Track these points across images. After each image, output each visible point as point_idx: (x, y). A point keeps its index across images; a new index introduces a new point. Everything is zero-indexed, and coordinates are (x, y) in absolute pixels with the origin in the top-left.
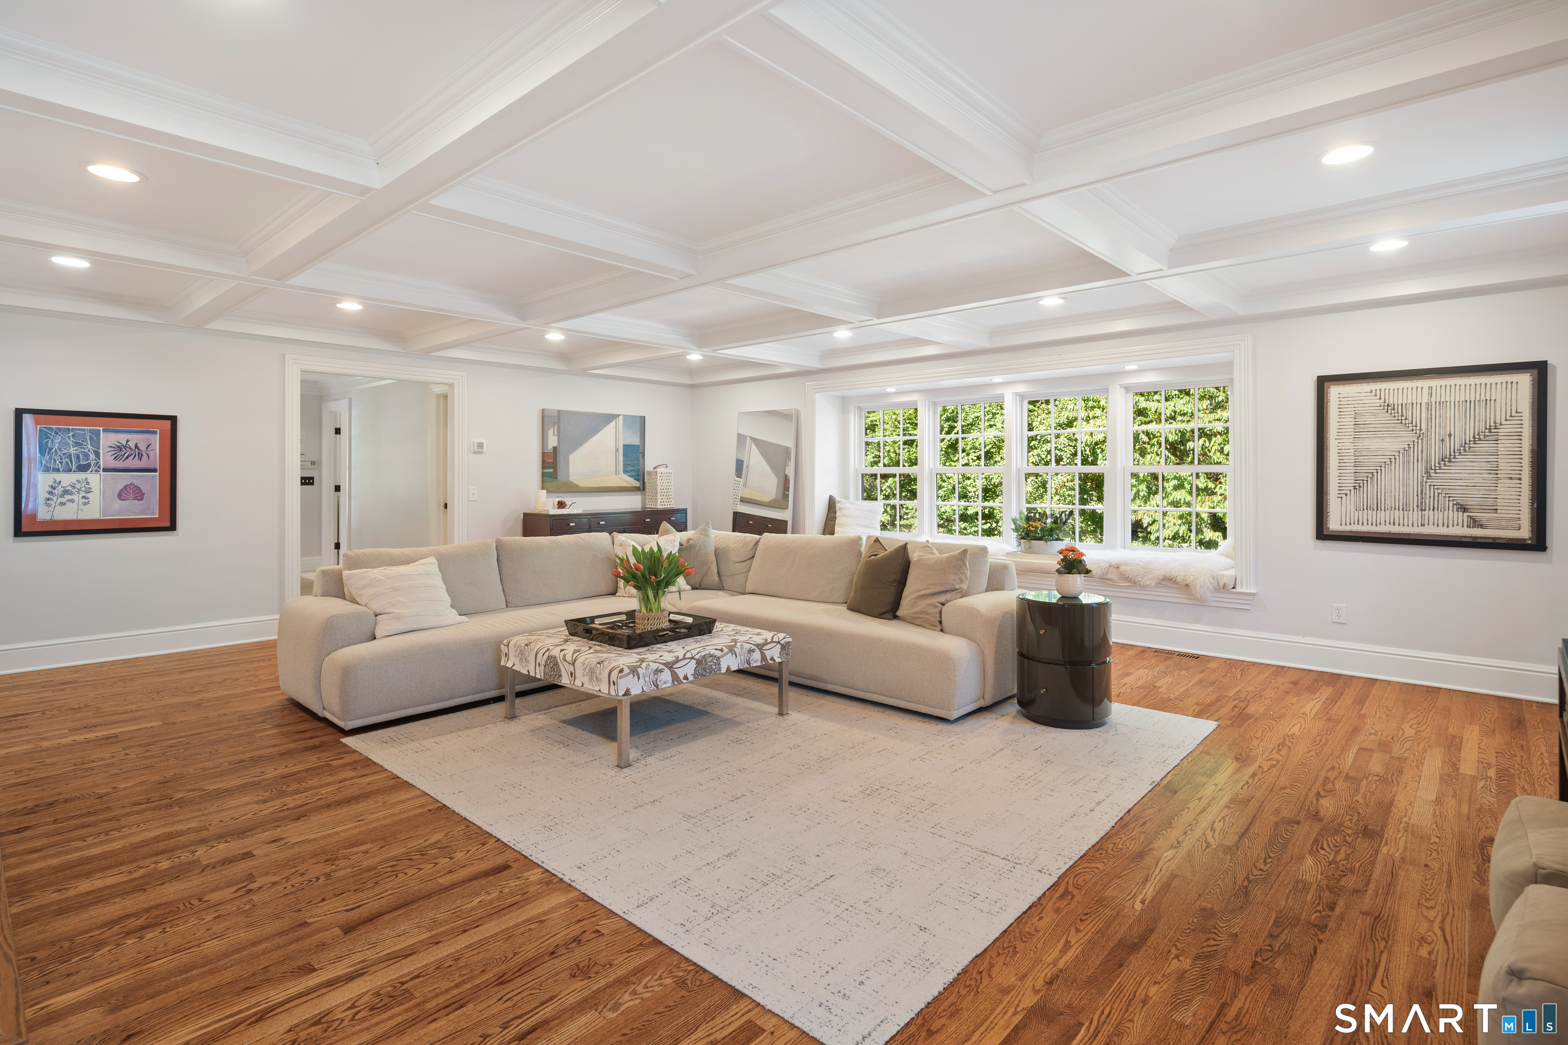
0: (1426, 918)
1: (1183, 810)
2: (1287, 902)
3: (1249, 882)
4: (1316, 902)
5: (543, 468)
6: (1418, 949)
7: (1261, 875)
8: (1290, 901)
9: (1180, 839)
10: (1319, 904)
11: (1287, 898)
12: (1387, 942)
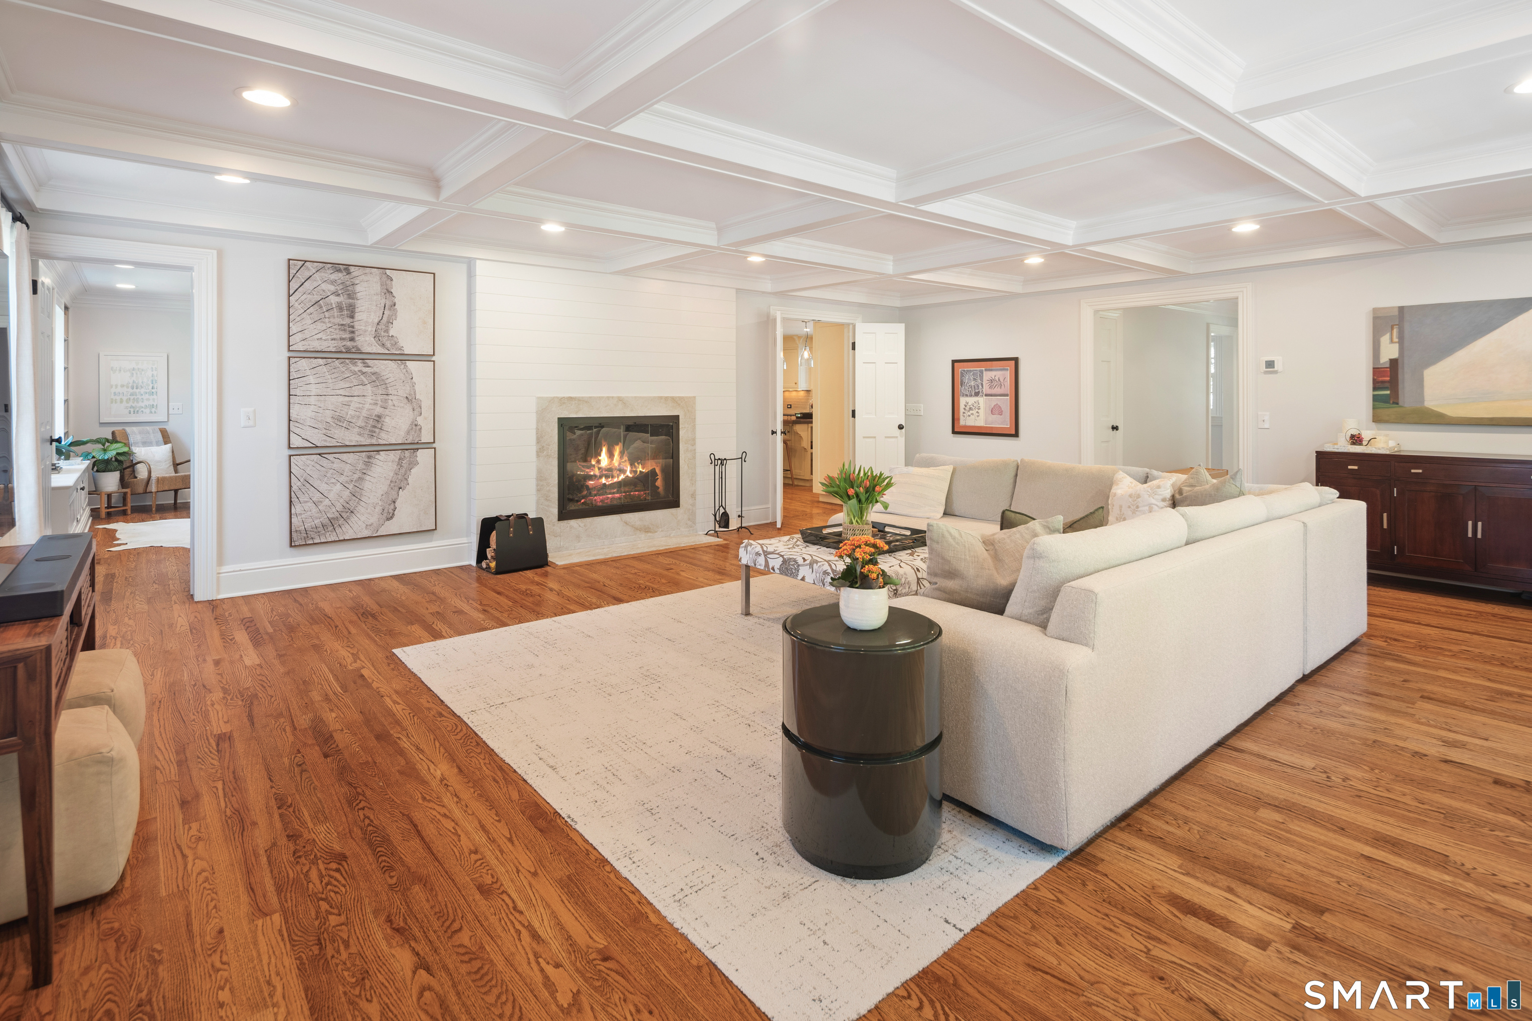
0: (202, 859)
1: (497, 815)
2: (318, 798)
3: (358, 794)
4: (297, 812)
5: (1375, 389)
6: (200, 826)
7: (357, 805)
8: (315, 799)
9: (450, 788)
10: (294, 812)
11: (320, 801)
12: (226, 816)
